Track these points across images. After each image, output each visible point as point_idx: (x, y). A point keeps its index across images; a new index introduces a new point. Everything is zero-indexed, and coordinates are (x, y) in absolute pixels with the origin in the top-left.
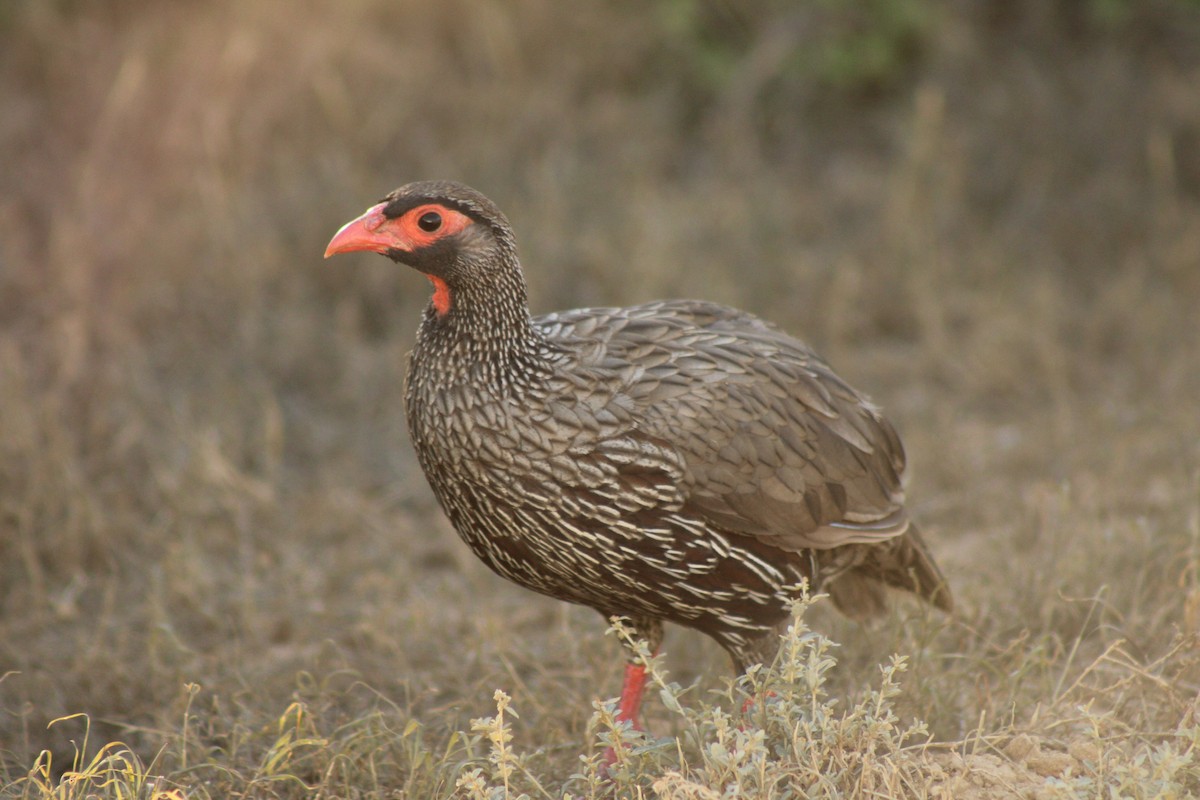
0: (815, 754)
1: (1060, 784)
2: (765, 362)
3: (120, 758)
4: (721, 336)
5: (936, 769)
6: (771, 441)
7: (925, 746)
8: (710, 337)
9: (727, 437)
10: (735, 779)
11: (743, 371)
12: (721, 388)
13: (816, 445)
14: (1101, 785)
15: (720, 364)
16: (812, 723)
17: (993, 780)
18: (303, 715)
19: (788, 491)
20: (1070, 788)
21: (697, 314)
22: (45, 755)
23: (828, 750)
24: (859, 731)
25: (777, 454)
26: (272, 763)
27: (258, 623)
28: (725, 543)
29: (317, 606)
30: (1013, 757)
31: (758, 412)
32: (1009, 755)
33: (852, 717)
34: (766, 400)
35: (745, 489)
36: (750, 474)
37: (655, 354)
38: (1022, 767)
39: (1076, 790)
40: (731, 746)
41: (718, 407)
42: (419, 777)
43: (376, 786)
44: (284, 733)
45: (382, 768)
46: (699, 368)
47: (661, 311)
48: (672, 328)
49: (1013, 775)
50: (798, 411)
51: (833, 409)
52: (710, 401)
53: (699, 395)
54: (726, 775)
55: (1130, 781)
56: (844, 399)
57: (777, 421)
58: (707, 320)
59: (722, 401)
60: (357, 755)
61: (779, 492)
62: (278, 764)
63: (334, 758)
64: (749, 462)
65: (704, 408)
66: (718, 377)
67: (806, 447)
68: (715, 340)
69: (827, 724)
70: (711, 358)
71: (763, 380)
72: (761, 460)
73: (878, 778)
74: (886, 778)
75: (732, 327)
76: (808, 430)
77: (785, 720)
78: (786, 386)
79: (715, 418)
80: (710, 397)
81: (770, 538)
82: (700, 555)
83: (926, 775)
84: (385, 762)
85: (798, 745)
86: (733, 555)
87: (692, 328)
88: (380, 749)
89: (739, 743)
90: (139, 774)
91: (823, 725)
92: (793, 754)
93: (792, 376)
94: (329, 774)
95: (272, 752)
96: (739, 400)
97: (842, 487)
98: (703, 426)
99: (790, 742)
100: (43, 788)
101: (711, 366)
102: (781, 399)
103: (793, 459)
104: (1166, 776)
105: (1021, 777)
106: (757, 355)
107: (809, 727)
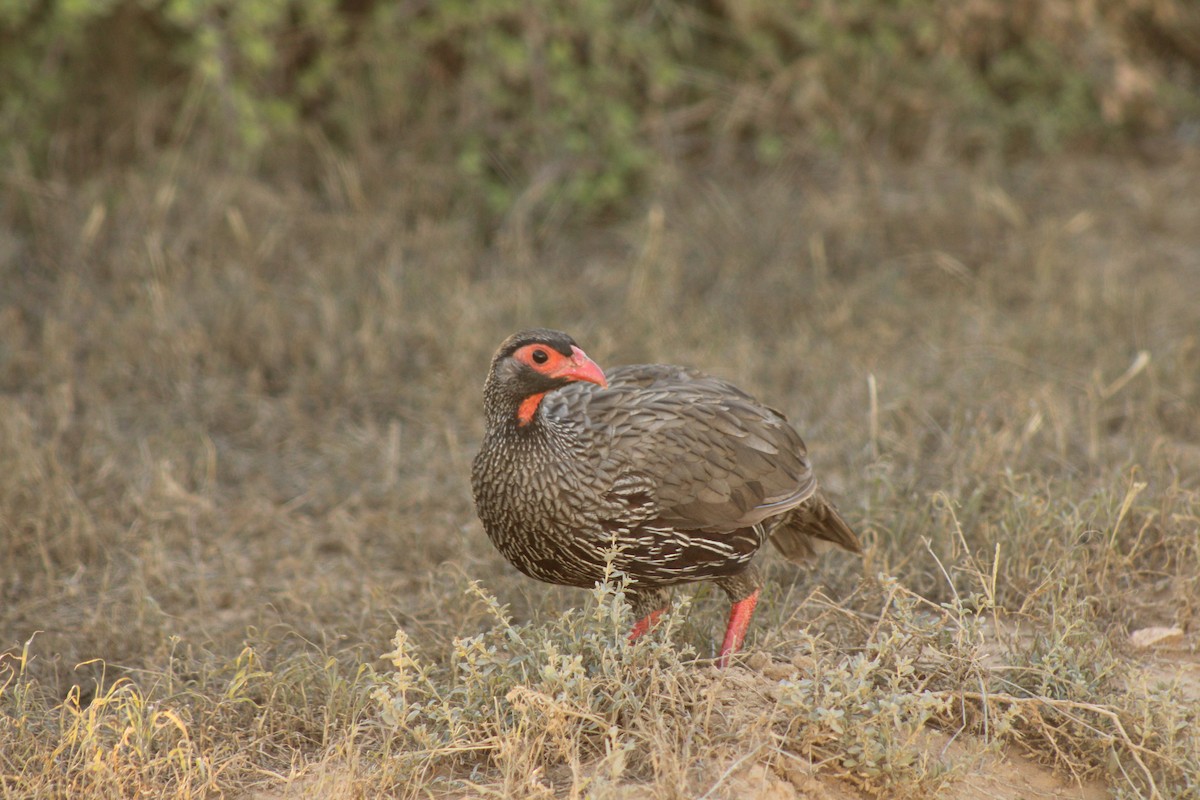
0: (618, 671)
1: (790, 685)
2: (690, 407)
3: (127, 690)
4: (658, 393)
5: (701, 678)
6: (700, 465)
7: (694, 662)
8: (649, 396)
9: (669, 468)
10: (562, 690)
11: (676, 417)
12: (660, 433)
13: (734, 458)
14: (817, 685)
15: (659, 415)
16: (615, 648)
17: (741, 684)
18: (253, 656)
19: (717, 495)
20: (797, 687)
21: (640, 379)
22: (75, 689)
23: (627, 667)
24: (646, 654)
25: (707, 472)
26: (233, 691)
27: (208, 595)
28: (686, 537)
29: (248, 582)
30: (755, 668)
31: (688, 446)
32: (750, 666)
33: (642, 643)
34: (694, 436)
35: (687, 500)
36: (689, 490)
37: (619, 415)
38: (760, 675)
39: (801, 688)
40: (559, 666)
41: (660, 447)
42: (337, 697)
43: (306, 704)
44: (240, 669)
45: (308, 692)
46: (644, 421)
47: (613, 383)
48: (625, 394)
49: (754, 680)
50: (718, 437)
51: (743, 430)
52: (653, 444)
53: (646, 442)
54: (556, 688)
55: (837, 681)
56: (751, 420)
57: (703, 449)
58: (648, 383)
59: (662, 442)
60: (291, 683)
61: (711, 498)
62: (236, 692)
63: (276, 686)
64: (687, 482)
65: (650, 450)
66: (658, 425)
67: (727, 462)
68: (654, 397)
69: (626, 649)
70: (653, 412)
71: (689, 420)
72: (696, 479)
73: (662, 686)
74: (668, 686)
75: (666, 384)
76: (727, 449)
77: (597, 646)
78: (706, 421)
79: (658, 456)
80: (653, 441)
81: (710, 528)
82: (670, 549)
83: (696, 682)
84: (310, 687)
85: (606, 664)
86: (692, 544)
87: (638, 391)
88: (308, 678)
89: (565, 664)
90: (142, 700)
91: (623, 651)
92: (602, 671)
93: (710, 414)
94: (273, 696)
95: (232, 683)
96: (674, 440)
97: (758, 483)
98: (650, 463)
99: (599, 662)
100: (74, 712)
101: (653, 418)
102: (704, 432)
103: (718, 472)
104: (862, 677)
105: (760, 682)
106: (685, 403)
107: (613, 652)
